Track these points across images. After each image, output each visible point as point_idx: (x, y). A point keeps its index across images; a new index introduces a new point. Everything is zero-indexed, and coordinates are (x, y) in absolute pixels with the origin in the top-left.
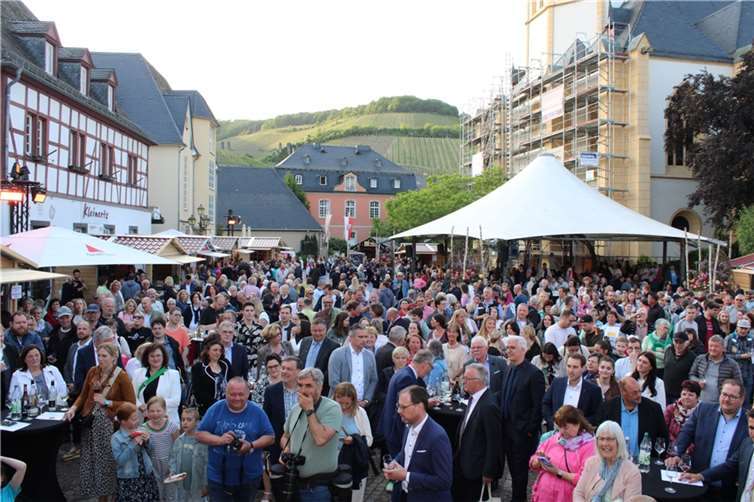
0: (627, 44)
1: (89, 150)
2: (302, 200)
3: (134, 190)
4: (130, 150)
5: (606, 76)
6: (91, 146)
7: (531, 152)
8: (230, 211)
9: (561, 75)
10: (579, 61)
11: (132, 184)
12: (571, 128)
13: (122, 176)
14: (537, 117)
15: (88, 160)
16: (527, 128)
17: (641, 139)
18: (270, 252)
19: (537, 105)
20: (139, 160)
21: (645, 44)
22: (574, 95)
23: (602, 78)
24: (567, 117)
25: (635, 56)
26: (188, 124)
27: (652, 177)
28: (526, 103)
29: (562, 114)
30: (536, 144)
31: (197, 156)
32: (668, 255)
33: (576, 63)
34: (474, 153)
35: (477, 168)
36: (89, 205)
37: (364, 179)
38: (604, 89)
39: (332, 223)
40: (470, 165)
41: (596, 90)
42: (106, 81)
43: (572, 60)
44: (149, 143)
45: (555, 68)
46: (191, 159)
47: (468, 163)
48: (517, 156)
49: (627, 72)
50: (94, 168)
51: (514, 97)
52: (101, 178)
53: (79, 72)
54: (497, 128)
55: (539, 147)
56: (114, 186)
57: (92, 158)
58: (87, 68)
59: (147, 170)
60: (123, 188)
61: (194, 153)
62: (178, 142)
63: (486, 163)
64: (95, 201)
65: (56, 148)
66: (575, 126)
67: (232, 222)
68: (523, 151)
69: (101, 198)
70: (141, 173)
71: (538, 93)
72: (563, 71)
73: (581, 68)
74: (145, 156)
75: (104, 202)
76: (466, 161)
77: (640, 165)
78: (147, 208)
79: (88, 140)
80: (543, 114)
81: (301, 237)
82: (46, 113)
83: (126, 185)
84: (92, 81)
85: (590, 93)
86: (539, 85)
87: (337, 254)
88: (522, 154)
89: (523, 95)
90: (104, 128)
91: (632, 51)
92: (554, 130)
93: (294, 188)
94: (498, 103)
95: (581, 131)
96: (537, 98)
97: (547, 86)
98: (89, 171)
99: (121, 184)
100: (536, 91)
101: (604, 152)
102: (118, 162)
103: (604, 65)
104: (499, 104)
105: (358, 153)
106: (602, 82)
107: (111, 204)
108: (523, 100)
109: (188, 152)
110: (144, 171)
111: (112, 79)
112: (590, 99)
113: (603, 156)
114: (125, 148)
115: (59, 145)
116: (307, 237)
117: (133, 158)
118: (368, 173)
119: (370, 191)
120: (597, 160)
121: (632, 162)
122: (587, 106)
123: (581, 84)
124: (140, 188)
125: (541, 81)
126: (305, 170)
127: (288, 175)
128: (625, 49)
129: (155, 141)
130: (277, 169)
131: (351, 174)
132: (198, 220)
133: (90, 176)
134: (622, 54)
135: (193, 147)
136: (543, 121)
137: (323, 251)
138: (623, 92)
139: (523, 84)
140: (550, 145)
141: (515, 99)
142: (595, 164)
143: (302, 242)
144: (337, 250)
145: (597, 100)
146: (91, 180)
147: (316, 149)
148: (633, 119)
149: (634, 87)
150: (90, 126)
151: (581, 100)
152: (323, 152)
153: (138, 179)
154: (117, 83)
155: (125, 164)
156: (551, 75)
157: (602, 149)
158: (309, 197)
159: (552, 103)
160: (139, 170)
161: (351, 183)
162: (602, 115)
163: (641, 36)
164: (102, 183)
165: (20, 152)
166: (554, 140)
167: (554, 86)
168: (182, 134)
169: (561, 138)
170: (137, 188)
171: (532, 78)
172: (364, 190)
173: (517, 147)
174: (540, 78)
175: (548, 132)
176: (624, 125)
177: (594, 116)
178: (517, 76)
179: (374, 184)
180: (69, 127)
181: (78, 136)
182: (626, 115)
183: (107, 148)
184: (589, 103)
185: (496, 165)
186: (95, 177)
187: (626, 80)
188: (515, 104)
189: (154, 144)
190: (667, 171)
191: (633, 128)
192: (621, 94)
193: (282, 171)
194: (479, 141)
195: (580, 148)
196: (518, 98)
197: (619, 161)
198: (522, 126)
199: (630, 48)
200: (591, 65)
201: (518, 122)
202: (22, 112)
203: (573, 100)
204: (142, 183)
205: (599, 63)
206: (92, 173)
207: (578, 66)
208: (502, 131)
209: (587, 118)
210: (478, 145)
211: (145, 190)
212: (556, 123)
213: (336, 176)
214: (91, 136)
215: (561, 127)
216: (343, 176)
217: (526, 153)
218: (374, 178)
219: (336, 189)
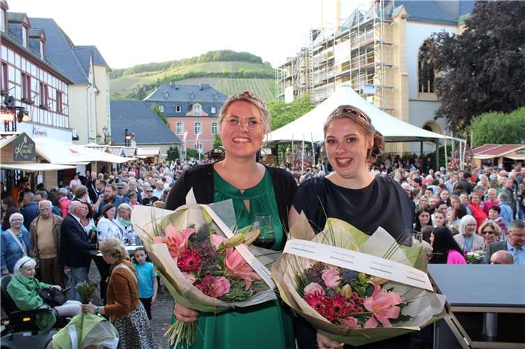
0: (392, 12)
1: (33, 87)
2: (166, 122)
3: (61, 116)
4: (57, 87)
5: (378, 32)
6: (34, 85)
7: (327, 85)
8: (126, 130)
9: (348, 33)
10: (361, 24)
11: (59, 111)
12: (355, 69)
13: (53, 106)
14: (332, 62)
15: (33, 95)
16: (323, 69)
17: (403, 75)
18: (153, 158)
19: (330, 54)
20: (63, 94)
21: (404, 12)
22: (358, 46)
23: (376, 35)
24: (352, 61)
25: (397, 20)
26: (91, 69)
27: (410, 100)
28: (323, 52)
29: (349, 59)
30: (331, 80)
31: (98, 92)
32: (424, 150)
33: (358, 25)
34: (286, 87)
35: (289, 98)
36: (35, 126)
37: (206, 107)
38: (378, 42)
39: (188, 138)
40: (284, 95)
41: (373, 43)
42: (38, 37)
43: (354, 23)
44: (69, 83)
45: (343, 29)
46: (94, 95)
47: (282, 94)
48: (317, 88)
49: (392, 31)
50: (37, 101)
51: (314, 48)
52: (41, 107)
53: (21, 30)
54: (303, 69)
55: (332, 81)
56: (49, 113)
57: (35, 93)
58: (26, 28)
59: (68, 102)
60: (55, 114)
61: (96, 90)
62: (85, 82)
63: (295, 93)
64: (38, 124)
65: (14, 85)
66: (358, 67)
67: (128, 138)
68: (321, 85)
69: (42, 122)
70: (64, 104)
71: (331, 45)
72: (349, 30)
73: (362, 29)
74: (66, 92)
75: (44, 125)
76: (280, 93)
77: (402, 93)
78: (69, 129)
79: (32, 80)
80: (336, 60)
81: (167, 148)
82: (6, 60)
83: (56, 113)
84: (30, 37)
85: (368, 45)
86: (333, 40)
87: (192, 159)
88: (320, 87)
89: (321, 47)
90: (41, 71)
91: (396, 17)
92: (343, 70)
93: (159, 114)
94: (303, 53)
95: (363, 70)
96: (330, 49)
97: (338, 40)
98: (34, 102)
99: (53, 112)
100: (330, 44)
101: (378, 84)
102: (50, 96)
103: (377, 26)
104: (305, 54)
105: (201, 90)
106: (376, 38)
107: (48, 126)
108: (321, 50)
109: (93, 90)
110: (66, 103)
111: (42, 36)
112: (368, 49)
113: (378, 87)
114: (54, 86)
115: (15, 83)
116: (171, 149)
117: (59, 94)
118: (210, 103)
119: (211, 116)
120: (375, 89)
121: (397, 90)
122: (366, 54)
123: (362, 39)
124: (64, 115)
125: (334, 37)
126: (166, 102)
127: (153, 106)
128: (390, 16)
129: (72, 81)
130: (147, 101)
131: (198, 104)
132: (103, 137)
133: (34, 106)
134: (389, 19)
135: (95, 86)
136: (335, 65)
137: (183, 157)
138: (390, 44)
139: (320, 39)
140: (341, 80)
141: (315, 50)
142: (374, 93)
143: (168, 151)
144: (192, 156)
145: (373, 49)
146: (35, 108)
147: (172, 87)
148: (397, 62)
149: (397, 41)
150: (32, 69)
151: (362, 49)
152: (177, 89)
153: (63, 108)
154: (45, 40)
155: (55, 98)
156: (340, 33)
157: (376, 82)
158: (169, 120)
159: (342, 52)
160: (63, 102)
161: (198, 110)
162: (377, 60)
163: (401, 6)
164: (42, 111)
166: (344, 77)
167: (342, 41)
168: (88, 76)
169: (349, 76)
170: (62, 114)
171: (326, 36)
172: (207, 115)
173: (317, 82)
174: (333, 35)
175: (339, 71)
176: (391, 66)
177: (371, 60)
178: (315, 34)
179: (213, 110)
180: (21, 70)
181: (26, 77)
182: (392, 59)
183: (43, 86)
184: (368, 52)
185: (302, 95)
186: (37, 107)
187: (392, 36)
188: (315, 53)
189: (72, 83)
190: (419, 96)
191: (397, 68)
192: (388, 46)
193: (150, 103)
194: (290, 78)
195: (361, 84)
196: (317, 49)
197: (389, 89)
198: (321, 68)
199: (394, 14)
200: (369, 26)
201: (317, 65)
203: (357, 49)
204: (65, 111)
205: (374, 25)
206: (35, 104)
207: (360, 27)
208: (307, 72)
209: (366, 62)
210: (289, 81)
211: (67, 116)
212: (345, 65)
213: (187, 106)
214: (34, 77)
215: (349, 68)
216: (192, 105)
217: (323, 86)
218: (214, 106)
219: (188, 114)
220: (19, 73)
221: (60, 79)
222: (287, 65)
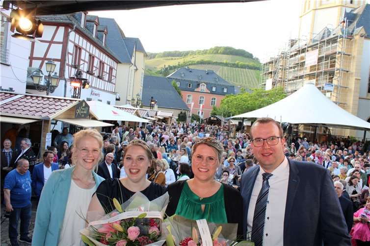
0: (353, 31)
1: (95, 64)
2: (180, 94)
3: (110, 84)
4: (111, 65)
5: (341, 46)
6: (96, 62)
7: (297, 81)
8: (152, 97)
9: (317, 44)
10: (328, 38)
11: (110, 81)
12: (320, 71)
13: (106, 77)
14: (303, 64)
15: (94, 69)
16: (296, 69)
17: (356, 79)
18: (168, 118)
19: (302, 58)
20: (113, 70)
21: (363, 32)
22: (324, 55)
23: (339, 47)
24: (318, 65)
25: (357, 38)
26: (134, 55)
27: (360, 98)
28: (297, 56)
29: (316, 64)
30: (301, 77)
31: (137, 69)
32: (366, 137)
33: (326, 39)
34: (267, 79)
35: (269, 86)
36: (93, 90)
37: (209, 86)
38: (339, 53)
39: (194, 106)
40: (265, 84)
41: (336, 53)
42: (103, 31)
43: (323, 38)
44: (118, 62)
45: (314, 41)
46: (134, 71)
47: (264, 83)
48: (290, 82)
49: (352, 45)
50: (96, 73)
51: (291, 52)
52: (99, 77)
53: (93, 27)
54: (281, 67)
55: (302, 78)
56: (103, 82)
57: (96, 68)
58: (97, 25)
60: (106, 82)
61: (135, 68)
62: (129, 62)
63: (274, 84)
64: (95, 88)
65: (83, 62)
66: (323, 70)
67: (153, 103)
68: (293, 80)
69: (98, 87)
70: (114, 76)
71: (304, 52)
72: (319, 42)
73: (328, 42)
74: (116, 68)
75: (99, 89)
76: (263, 82)
77: (354, 92)
78: (115, 93)
79: (95, 59)
80: (306, 63)
81: (179, 112)
82: (81, 46)
83: (108, 82)
84: (98, 31)
85: (332, 54)
86: (305, 48)
87: (195, 122)
88: (292, 81)
89: (296, 52)
90: (102, 54)
91: (356, 35)
92: (311, 71)
93: (176, 88)
94: (283, 55)
95: (325, 73)
96: (303, 55)
97: (309, 49)
98: (94, 74)
99: (106, 81)
100: (303, 51)
101: (336, 84)
102: (105, 70)
103: (340, 41)
104: (284, 56)
105: (207, 74)
106: (339, 50)
107: (101, 90)
108: (296, 54)
109: (133, 68)
110: (115, 75)
111: (106, 31)
112: (331, 57)
113: (336, 86)
114: (108, 64)
115: (84, 61)
116: (181, 113)
117: (111, 69)
118: (212, 84)
119: (212, 93)
120: (333, 87)
121: (350, 90)
122: (329, 61)
123: (327, 50)
124: (113, 83)
125: (306, 47)
126: (182, 80)
127: (174, 81)
128: (352, 34)
129: (121, 61)
130: (169, 78)
131: (203, 83)
132: (136, 101)
133: (94, 76)
134: (350, 36)
135: (135, 65)
136: (305, 66)
137: (189, 120)
138: (349, 55)
139: (296, 47)
140: (308, 78)
141: (292, 54)
142: (332, 90)
143: (179, 115)
144: (195, 119)
145: (335, 58)
146: (95, 78)
147: (187, 70)
148: (353, 69)
149: (354, 53)
150: (96, 52)
151: (327, 57)
152: (191, 71)
153: (112, 79)
154: (107, 33)
155: (108, 72)
156: (312, 44)
157: (335, 82)
158: (183, 93)
159: (311, 58)
160: (113, 74)
161: (203, 88)
162: (337, 66)
163: (361, 27)
164: (99, 79)
165: (70, 64)
166: (311, 76)
167: (312, 50)
168: (131, 59)
169: (315, 75)
170: (111, 83)
171: (301, 44)
172: (209, 92)
173: (291, 78)
174: (306, 45)
175: (308, 72)
176: (347, 72)
177: (333, 66)
178: (293, 42)
179: (214, 89)
180: (89, 52)
181: (92, 57)
182: (349, 66)
183: (102, 63)
184: (331, 59)
185: (278, 85)
187: (351, 49)
188: (292, 56)
189: (120, 63)
190: (367, 95)
191: (352, 73)
192: (347, 56)
193: (171, 79)
194: (271, 73)
195: (323, 82)
196: (293, 53)
197: (343, 89)
198: (294, 67)
199: (354, 33)
200: (334, 40)
201: (292, 65)
202: (73, 45)
203: (323, 57)
204: (113, 81)
205: (338, 40)
206: (95, 75)
208: (284, 69)
209: (329, 66)
210: (270, 75)
211: (115, 84)
212: (312, 68)
213: (196, 84)
214: (96, 57)
215: (315, 70)
216: (199, 84)
217: (295, 81)
218: (214, 86)
219: (196, 90)
220: (87, 54)
221: (113, 59)
222: (270, 63)
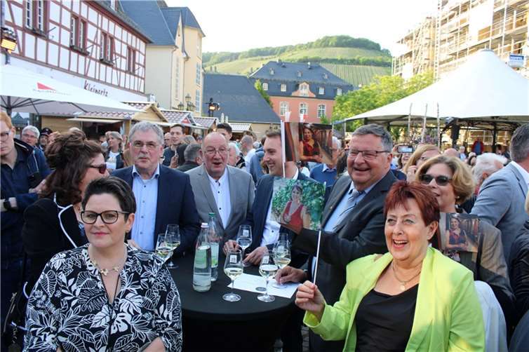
1: (91, 36)
2: (268, 101)
3: (132, 77)
4: (129, 43)
6: (93, 33)
7: (456, 60)
8: (211, 99)
11: (131, 71)
13: (122, 64)
14: (465, 30)
15: (89, 44)
18: (243, 133)
19: (462, 21)
20: (137, 53)
22: (504, 6)
26: (180, 31)
28: (454, 19)
29: (491, 24)
30: (463, 53)
31: (187, 58)
34: (405, 64)
35: (408, 76)
36: (89, 82)
37: (314, 88)
40: (401, 74)
44: (147, 42)
46: (182, 61)
47: (399, 73)
48: (444, 65)
50: (96, 52)
51: (443, 15)
52: (102, 61)
54: (427, 42)
56: (115, 71)
57: (93, 43)
59: (145, 63)
60: (123, 74)
61: (185, 56)
62: (171, 44)
63: (415, 71)
64: (96, 80)
65: (57, 27)
66: (503, 33)
67: (212, 108)
68: (448, 61)
69: (102, 79)
70: (139, 64)
71: (465, 10)
74: (143, 51)
75: (105, 83)
76: (397, 71)
78: (144, 94)
79: (90, 27)
80: (471, 27)
81: (266, 128)
83: (126, 72)
86: (468, 3)
88: (447, 64)
89: (452, 12)
90: (105, 20)
92: (480, 39)
93: (262, 92)
94: (428, 21)
95: (508, 38)
96: (463, 16)
98: (90, 53)
100: (465, 7)
102: (118, 51)
104: (431, 23)
105: (310, 69)
107: (111, 85)
108: (451, 17)
109: (180, 54)
110: (142, 63)
112: (518, 8)
114: (124, 40)
115: (60, 25)
117: (132, 50)
118: (318, 84)
119: (319, 97)
120: (525, 61)
124: (138, 77)
126: (271, 80)
127: (257, 83)
129: (153, 40)
131: (305, 84)
133: (91, 58)
135: (184, 51)
136: (470, 33)
139: (451, 4)
141: (444, 17)
142: (523, 65)
145: (525, 9)
146: (93, 63)
147: (278, 64)
150: (90, 14)
151: (510, 10)
152: (284, 67)
153: (137, 68)
155: (125, 54)
157: (527, 51)
158: (273, 99)
160: (137, 61)
161: (304, 90)
164: (103, 66)
166: (481, 48)
167: (481, 3)
168: (175, 39)
169: (488, 45)
170: (135, 75)
172: (315, 96)
173: (444, 56)
175: (474, 41)
177: (521, 23)
179: (321, 92)
180: (71, 11)
181: (80, 22)
183: (108, 37)
184: (517, 12)
185: (422, 73)
186: (96, 60)
188: (444, 21)
189: (150, 42)
193: (253, 80)
194: (410, 54)
196: (447, 16)
198: (450, 38)
201: (446, 36)
203: (503, 10)
204: (140, 71)
206: (93, 56)
208: (432, 45)
209: (514, 25)
210: (409, 58)
211: (144, 79)
212: (484, 32)
213: (294, 85)
214: (93, 24)
215: (488, 36)
216: (298, 85)
217: (451, 63)
218: (322, 87)
219: (293, 94)
221: (133, 34)
222: (407, 39)
